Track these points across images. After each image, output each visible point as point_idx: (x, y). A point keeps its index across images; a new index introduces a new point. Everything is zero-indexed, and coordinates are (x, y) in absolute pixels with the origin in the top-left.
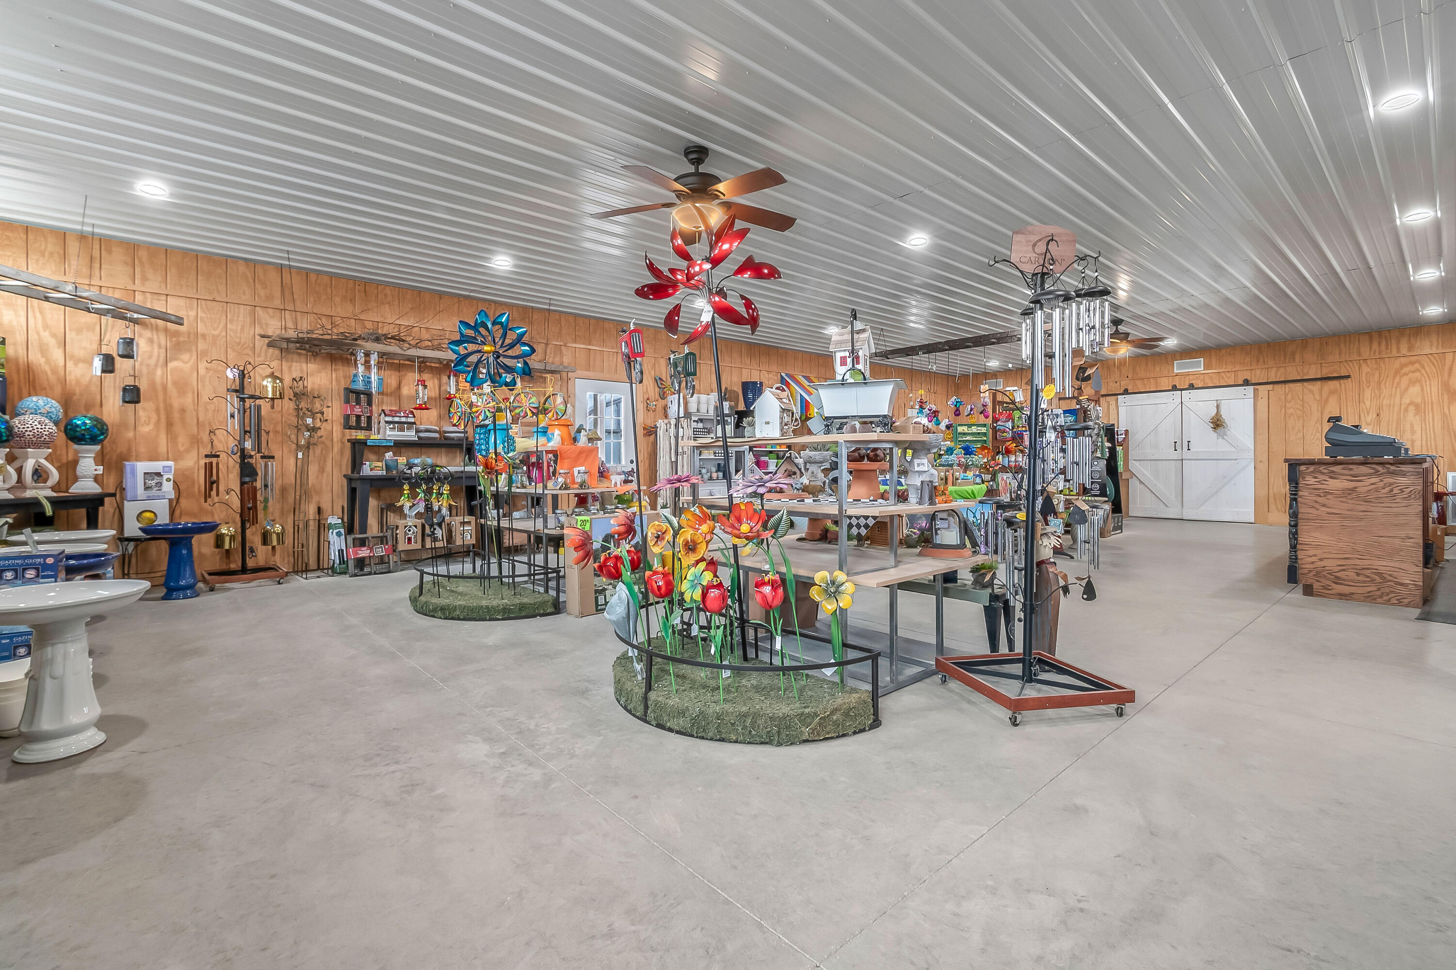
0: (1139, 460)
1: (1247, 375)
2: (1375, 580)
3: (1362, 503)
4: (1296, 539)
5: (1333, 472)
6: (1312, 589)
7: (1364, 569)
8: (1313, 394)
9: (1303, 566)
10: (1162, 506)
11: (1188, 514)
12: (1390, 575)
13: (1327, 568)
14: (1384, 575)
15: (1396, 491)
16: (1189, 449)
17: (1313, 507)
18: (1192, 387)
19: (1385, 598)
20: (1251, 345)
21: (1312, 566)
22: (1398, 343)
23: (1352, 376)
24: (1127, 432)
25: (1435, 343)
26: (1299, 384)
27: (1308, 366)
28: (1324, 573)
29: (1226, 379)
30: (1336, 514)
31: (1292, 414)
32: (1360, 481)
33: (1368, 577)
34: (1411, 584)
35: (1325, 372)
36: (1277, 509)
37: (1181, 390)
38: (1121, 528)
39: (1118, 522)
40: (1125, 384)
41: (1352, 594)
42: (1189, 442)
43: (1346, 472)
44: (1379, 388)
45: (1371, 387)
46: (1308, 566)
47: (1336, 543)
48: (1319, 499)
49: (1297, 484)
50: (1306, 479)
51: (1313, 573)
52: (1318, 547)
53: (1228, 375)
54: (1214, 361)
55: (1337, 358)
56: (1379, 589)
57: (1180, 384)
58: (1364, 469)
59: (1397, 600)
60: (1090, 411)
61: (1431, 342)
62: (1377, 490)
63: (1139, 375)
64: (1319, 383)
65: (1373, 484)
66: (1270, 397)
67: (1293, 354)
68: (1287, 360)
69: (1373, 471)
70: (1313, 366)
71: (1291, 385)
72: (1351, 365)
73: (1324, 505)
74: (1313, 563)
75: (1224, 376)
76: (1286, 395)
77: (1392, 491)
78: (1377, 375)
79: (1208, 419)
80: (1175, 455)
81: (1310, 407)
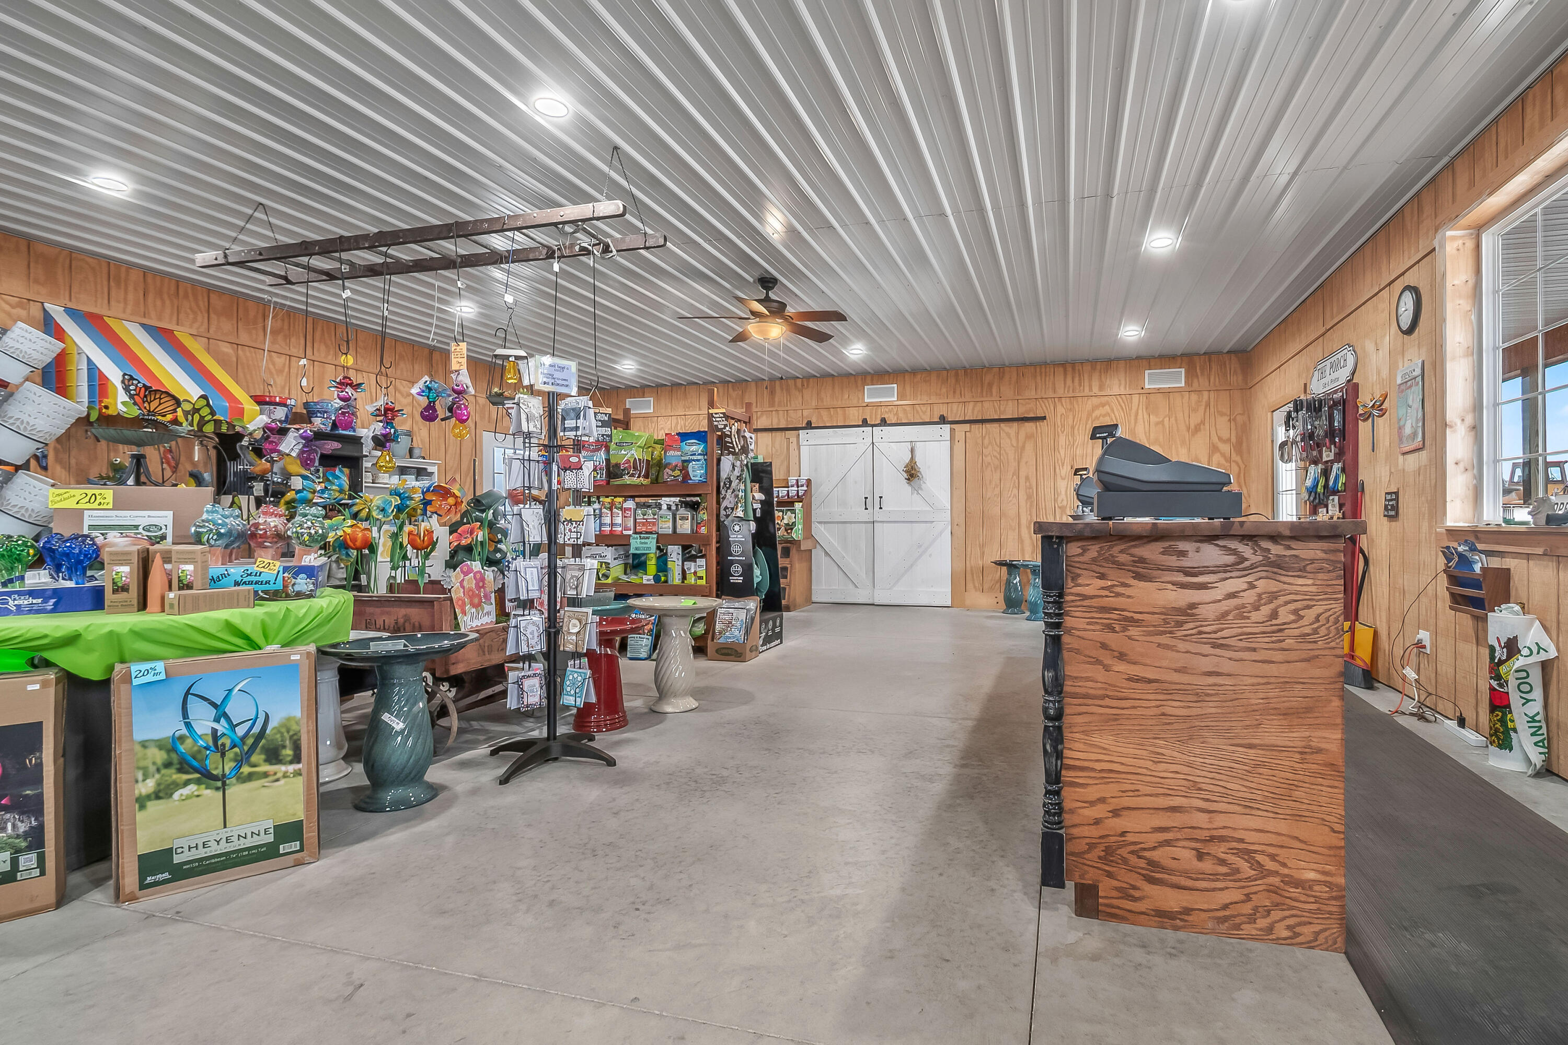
0: (825, 523)
1: (943, 410)
2: (1238, 871)
3: (1207, 649)
4: (1059, 755)
5: (1142, 560)
6: (1097, 896)
7: (1212, 839)
8: (1010, 438)
9: (1075, 831)
10: (851, 586)
11: (881, 597)
12: (1273, 857)
13: (1130, 838)
14: (1259, 858)
15: (1285, 615)
16: (881, 508)
17: (1098, 662)
18: (884, 423)
19: (1262, 923)
20: (947, 370)
21: (1093, 832)
22: (1090, 380)
23: (1047, 417)
24: (809, 482)
25: (1123, 382)
26: (996, 425)
27: (1005, 402)
28: (1124, 852)
29: (921, 414)
30: (1150, 681)
31: (989, 464)
32: (1203, 586)
33: (1223, 862)
34: (1318, 882)
35: (1022, 411)
36: (975, 587)
37: (873, 426)
38: (779, 636)
39: (774, 626)
40: (808, 414)
41: (1187, 911)
42: (881, 497)
43: (1172, 561)
44: (1073, 435)
45: (1065, 432)
46: (1086, 831)
47: (1149, 764)
48: (1112, 639)
49: (1061, 595)
50: (1080, 581)
51: (1099, 852)
52: (1107, 775)
53: (924, 408)
54: (908, 388)
55: (1032, 394)
56: (1248, 897)
57: (871, 417)
58: (1211, 555)
59: (1289, 928)
60: (730, 436)
61: (1120, 380)
62: (1241, 613)
63: (825, 404)
64: (1015, 424)
65: (1232, 595)
66: (967, 440)
67: (990, 385)
68: (984, 393)
69: (1230, 559)
70: (1010, 403)
71: (988, 426)
72: (1046, 401)
73: (1122, 657)
74: (1097, 822)
75: (919, 409)
76: (983, 438)
77: (1274, 615)
78: (1071, 417)
79: (901, 467)
80: (865, 516)
81: (1007, 454)
